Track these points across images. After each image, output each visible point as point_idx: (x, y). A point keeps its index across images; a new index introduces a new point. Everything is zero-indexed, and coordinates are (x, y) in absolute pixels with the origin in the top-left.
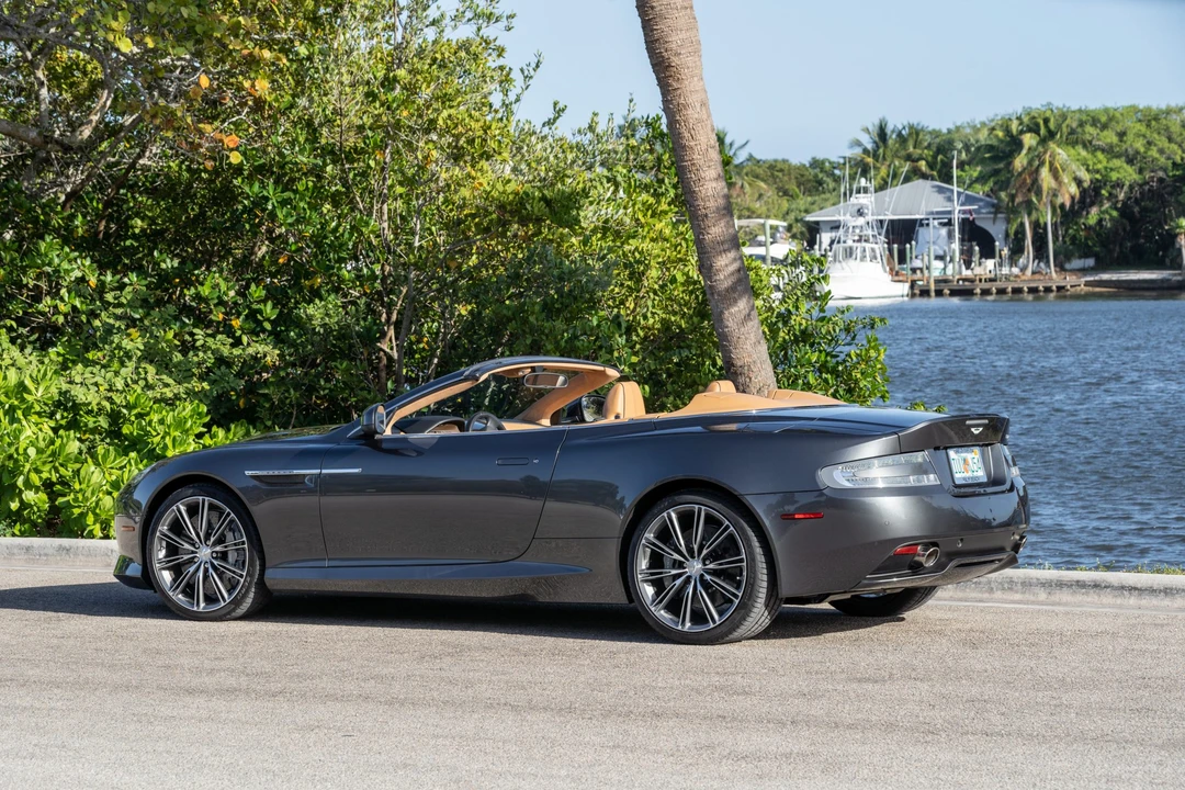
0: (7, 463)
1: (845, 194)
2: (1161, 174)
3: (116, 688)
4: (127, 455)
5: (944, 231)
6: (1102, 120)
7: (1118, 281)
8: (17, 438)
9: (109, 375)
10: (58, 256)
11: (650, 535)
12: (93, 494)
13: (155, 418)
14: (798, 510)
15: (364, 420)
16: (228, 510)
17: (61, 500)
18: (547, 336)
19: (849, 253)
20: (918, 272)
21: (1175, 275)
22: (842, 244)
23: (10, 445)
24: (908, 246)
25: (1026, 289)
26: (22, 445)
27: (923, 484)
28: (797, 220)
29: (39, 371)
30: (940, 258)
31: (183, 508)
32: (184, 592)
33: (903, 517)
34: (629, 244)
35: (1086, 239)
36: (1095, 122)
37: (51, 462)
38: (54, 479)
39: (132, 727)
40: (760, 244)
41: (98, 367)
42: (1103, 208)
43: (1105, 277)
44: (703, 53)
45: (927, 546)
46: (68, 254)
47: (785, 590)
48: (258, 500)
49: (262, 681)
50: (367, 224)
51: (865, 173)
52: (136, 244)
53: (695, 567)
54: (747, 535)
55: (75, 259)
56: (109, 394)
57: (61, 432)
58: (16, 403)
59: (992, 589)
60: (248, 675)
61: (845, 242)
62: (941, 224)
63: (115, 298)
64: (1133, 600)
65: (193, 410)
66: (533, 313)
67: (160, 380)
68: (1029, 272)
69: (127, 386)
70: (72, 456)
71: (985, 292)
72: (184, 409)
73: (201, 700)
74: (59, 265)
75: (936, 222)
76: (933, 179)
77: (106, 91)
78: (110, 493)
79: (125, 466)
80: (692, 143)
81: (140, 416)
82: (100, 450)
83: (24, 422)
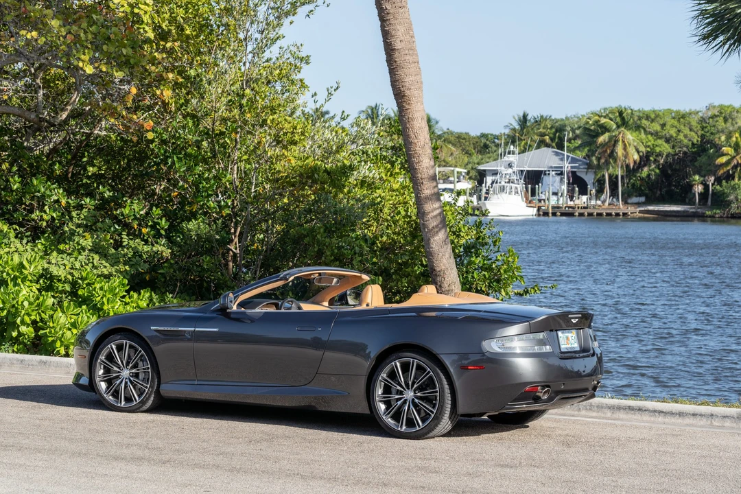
0: (11, 310)
1: (501, 154)
2: (685, 149)
3: (73, 454)
4: (81, 307)
5: (558, 178)
6: (652, 117)
7: (658, 211)
8: (17, 295)
9: (72, 260)
10: (44, 187)
11: (384, 375)
12: (60, 329)
13: (98, 286)
14: (470, 364)
15: (221, 300)
16: (140, 349)
17: (41, 332)
18: (327, 247)
19: (503, 189)
20: (542, 201)
21: (691, 208)
22: (498, 184)
23: (13, 299)
24: (537, 186)
25: (604, 214)
26: (21, 299)
27: (542, 351)
28: (472, 169)
29: (32, 256)
30: (555, 194)
31: (114, 347)
32: (113, 395)
33: (531, 370)
34: (376, 192)
35: (640, 186)
36: (647, 118)
37: (37, 310)
38: (38, 320)
39: (83, 480)
40: (451, 182)
41: (66, 255)
42: (651, 168)
43: (651, 208)
44: (424, 89)
45: (544, 387)
46: (49, 186)
47: (462, 409)
48: (158, 343)
49: (158, 453)
50: (225, 176)
51: (513, 142)
52: (89, 182)
53: (409, 394)
54: (440, 377)
55: (54, 189)
56: (72, 271)
57: (43, 293)
58: (18, 274)
59: (580, 409)
60: (149, 449)
61: (500, 183)
62: (556, 174)
63: (77, 215)
64: (660, 419)
65: (120, 282)
66: (319, 233)
67: (101, 264)
68: (607, 204)
69: (82, 266)
70: (49, 307)
71: (581, 215)
72: (115, 282)
73: (122, 464)
74: (44, 192)
75: (554, 173)
76: (553, 147)
77: (76, 93)
78: (70, 329)
79: (79, 314)
80: (416, 141)
81: (88, 284)
82: (65, 304)
83: (22, 286)
